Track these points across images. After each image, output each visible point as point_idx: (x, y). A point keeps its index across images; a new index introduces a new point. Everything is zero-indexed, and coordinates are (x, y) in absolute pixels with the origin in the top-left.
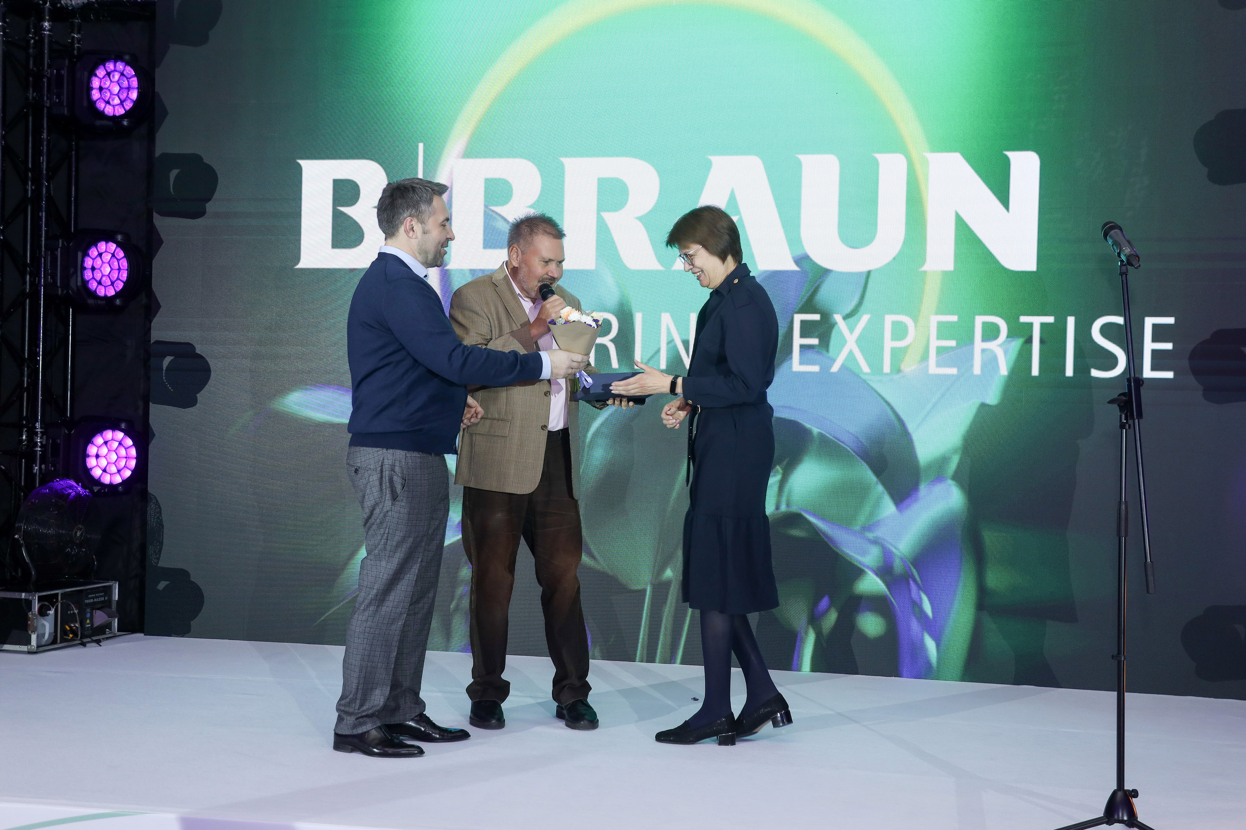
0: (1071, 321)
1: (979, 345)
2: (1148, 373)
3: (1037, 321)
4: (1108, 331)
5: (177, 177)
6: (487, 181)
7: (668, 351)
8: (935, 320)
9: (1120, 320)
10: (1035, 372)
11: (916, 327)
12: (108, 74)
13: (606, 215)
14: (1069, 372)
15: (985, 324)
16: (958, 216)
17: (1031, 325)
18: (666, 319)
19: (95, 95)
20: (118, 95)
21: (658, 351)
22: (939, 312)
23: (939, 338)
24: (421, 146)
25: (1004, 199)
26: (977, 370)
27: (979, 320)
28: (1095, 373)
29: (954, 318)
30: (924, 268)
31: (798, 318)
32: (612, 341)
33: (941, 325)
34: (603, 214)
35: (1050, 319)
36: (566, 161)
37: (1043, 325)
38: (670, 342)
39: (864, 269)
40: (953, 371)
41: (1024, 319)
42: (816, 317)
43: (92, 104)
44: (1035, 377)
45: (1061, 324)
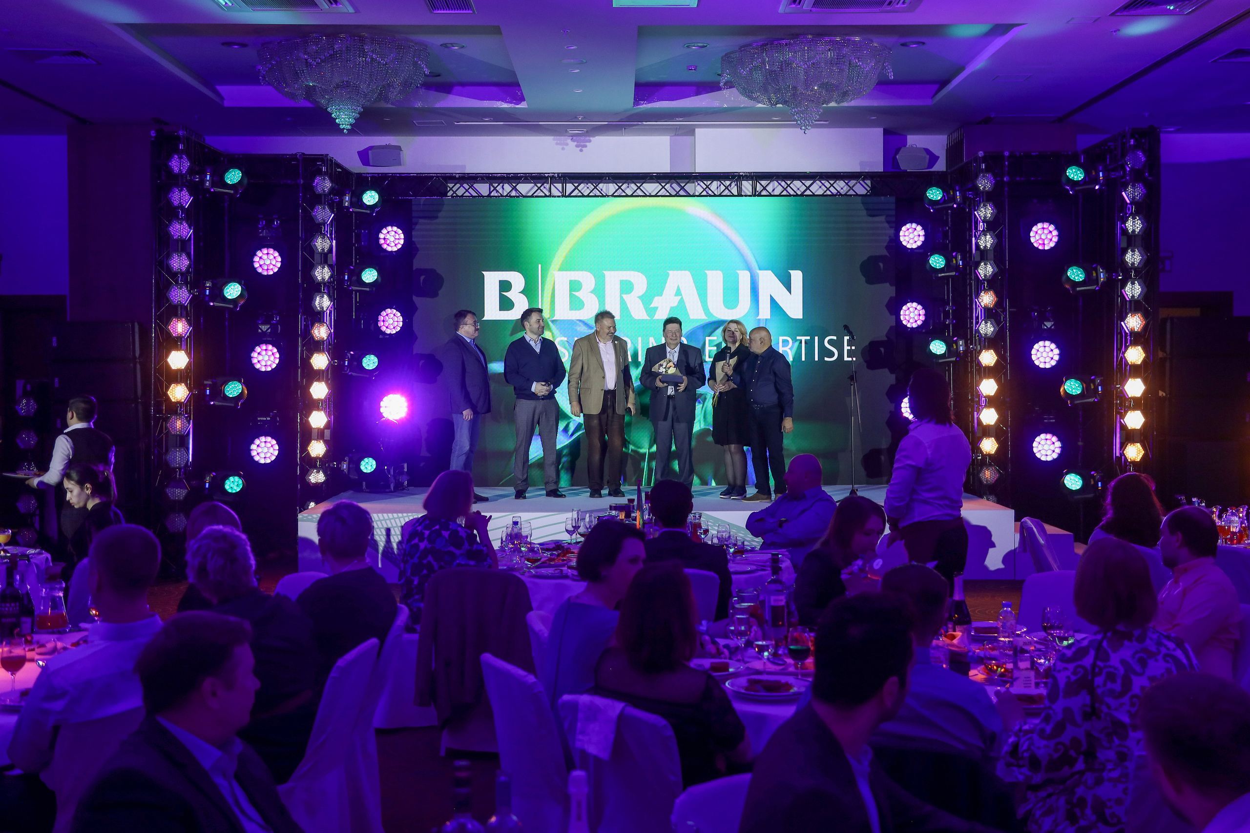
0: (816, 338)
2: (846, 359)
3: (803, 338)
4: (830, 342)
5: (424, 279)
6: (571, 281)
9: (835, 338)
10: (803, 359)
12: (388, 232)
13: (624, 296)
14: (816, 359)
15: (784, 341)
16: (771, 296)
17: (801, 340)
19: (382, 241)
20: (393, 242)
24: (540, 265)
25: (789, 288)
27: (781, 338)
28: (826, 359)
30: (758, 318)
31: (707, 339)
34: (623, 295)
35: (808, 338)
36: (607, 273)
37: (806, 340)
41: (798, 338)
43: (380, 246)
44: (804, 362)
45: (813, 340)
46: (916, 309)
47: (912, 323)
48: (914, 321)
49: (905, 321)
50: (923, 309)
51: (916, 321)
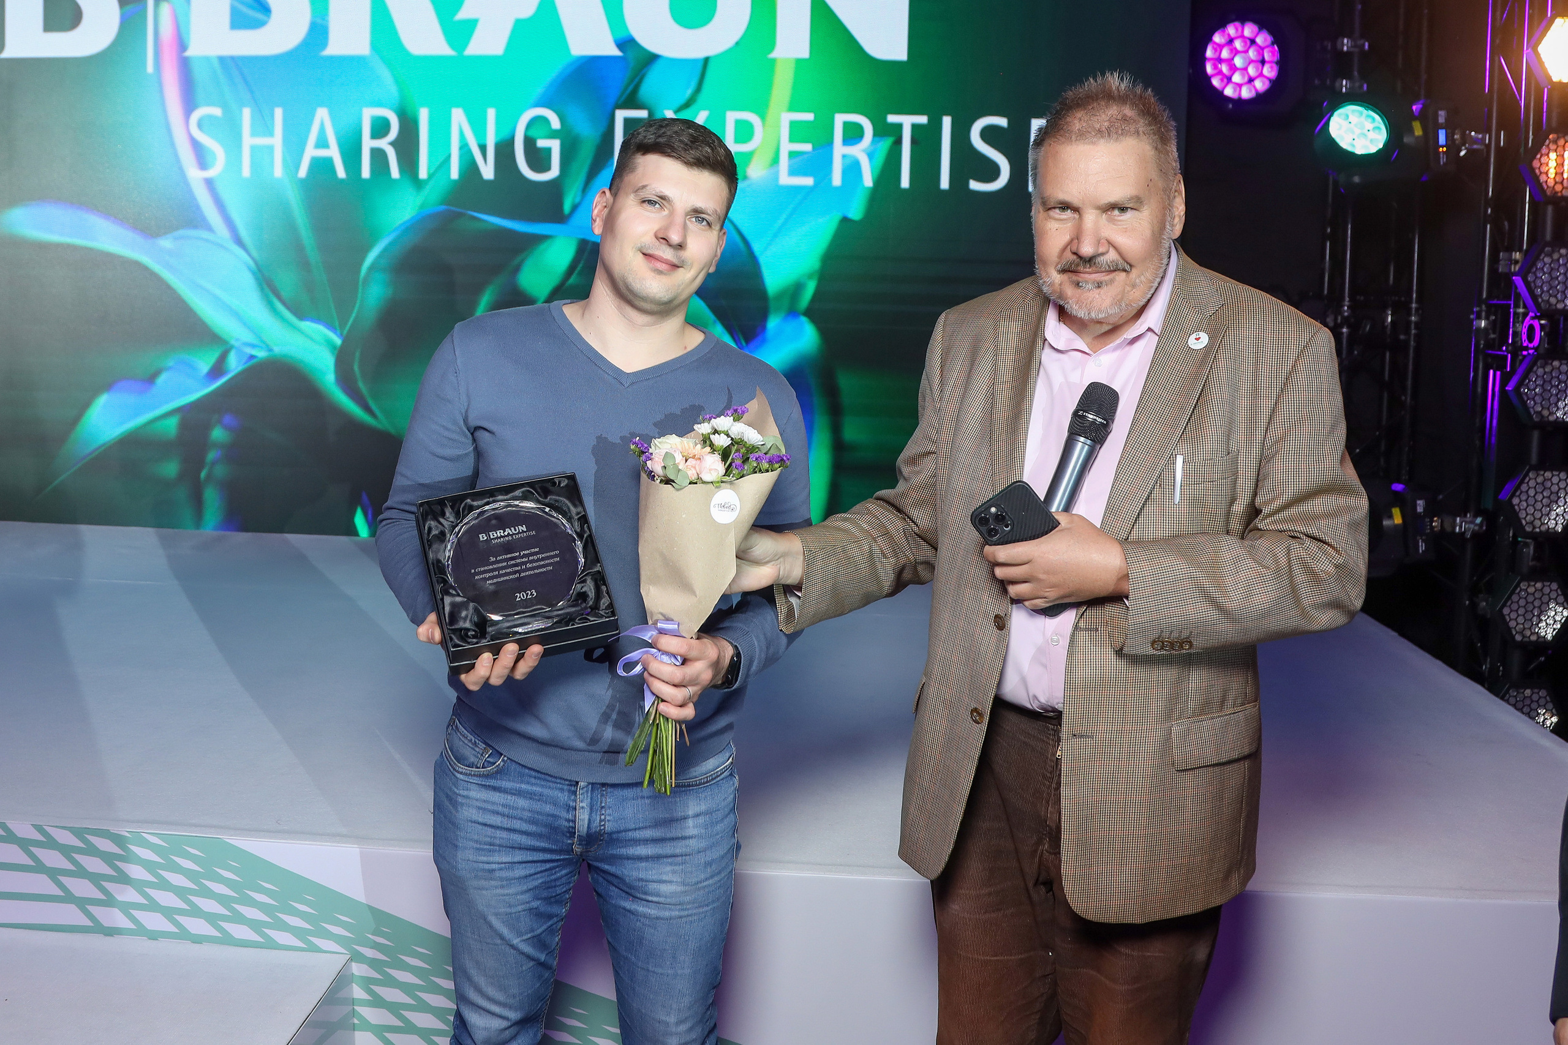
0: (947, 121)
1: (839, 149)
3: (907, 122)
4: (989, 134)
7: (461, 157)
8: (787, 117)
9: (1002, 122)
10: (905, 183)
11: (764, 126)
14: (945, 184)
15: (847, 125)
17: (899, 127)
18: (458, 116)
21: (449, 156)
22: (792, 108)
23: (792, 140)
26: (837, 180)
27: (840, 119)
28: (974, 185)
29: (810, 117)
30: (773, 55)
31: (621, 115)
32: (392, 144)
33: (793, 124)
35: (923, 120)
37: (915, 127)
38: (464, 147)
39: (701, 54)
40: (809, 181)
41: (892, 119)
42: (643, 114)
44: (905, 190)
45: (935, 127)
46: (1253, 41)
47: (1240, 86)
48: (1246, 79)
49: (1219, 77)
50: (1273, 43)
51: (1251, 80)
